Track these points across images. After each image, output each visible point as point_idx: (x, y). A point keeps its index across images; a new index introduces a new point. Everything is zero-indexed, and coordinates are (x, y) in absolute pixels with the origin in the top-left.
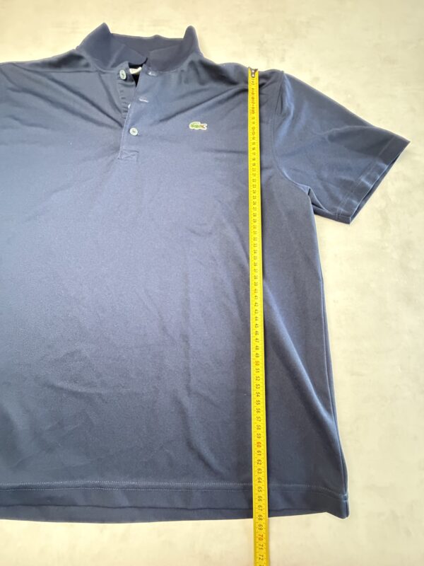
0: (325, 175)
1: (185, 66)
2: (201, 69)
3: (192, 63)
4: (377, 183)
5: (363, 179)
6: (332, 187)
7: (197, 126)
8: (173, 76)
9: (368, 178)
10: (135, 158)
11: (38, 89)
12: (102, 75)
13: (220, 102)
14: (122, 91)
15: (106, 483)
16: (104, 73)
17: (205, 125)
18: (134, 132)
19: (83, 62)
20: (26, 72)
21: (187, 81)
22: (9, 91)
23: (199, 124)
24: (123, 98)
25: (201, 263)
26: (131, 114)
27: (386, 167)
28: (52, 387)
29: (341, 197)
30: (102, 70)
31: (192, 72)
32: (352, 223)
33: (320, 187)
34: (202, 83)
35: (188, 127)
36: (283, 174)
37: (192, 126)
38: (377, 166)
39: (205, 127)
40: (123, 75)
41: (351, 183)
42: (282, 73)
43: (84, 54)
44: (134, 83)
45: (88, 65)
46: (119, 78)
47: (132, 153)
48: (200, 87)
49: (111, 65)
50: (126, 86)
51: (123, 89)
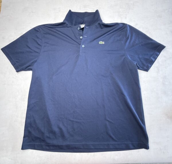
0: (141, 57)
1: (97, 24)
2: (102, 26)
3: (99, 24)
4: (156, 59)
5: (152, 58)
6: (142, 60)
7: (101, 43)
8: (93, 27)
9: (153, 57)
10: (84, 54)
11: (52, 33)
13: (108, 35)
14: (78, 33)
16: (72, 27)
17: (104, 42)
18: (83, 46)
19: (66, 24)
21: (97, 28)
22: (44, 34)
23: (102, 42)
24: (78, 35)
25: (106, 85)
26: (82, 41)
27: (159, 53)
28: (71, 120)
29: (145, 64)
31: (99, 26)
32: (149, 71)
33: (139, 61)
34: (102, 28)
36: (128, 58)
38: (156, 54)
39: (103, 43)
40: (79, 28)
41: (148, 59)
43: (66, 22)
44: (82, 30)
45: (67, 25)
46: (78, 29)
47: (83, 53)
48: (101, 29)
49: (74, 24)
50: (80, 31)
51: (79, 32)
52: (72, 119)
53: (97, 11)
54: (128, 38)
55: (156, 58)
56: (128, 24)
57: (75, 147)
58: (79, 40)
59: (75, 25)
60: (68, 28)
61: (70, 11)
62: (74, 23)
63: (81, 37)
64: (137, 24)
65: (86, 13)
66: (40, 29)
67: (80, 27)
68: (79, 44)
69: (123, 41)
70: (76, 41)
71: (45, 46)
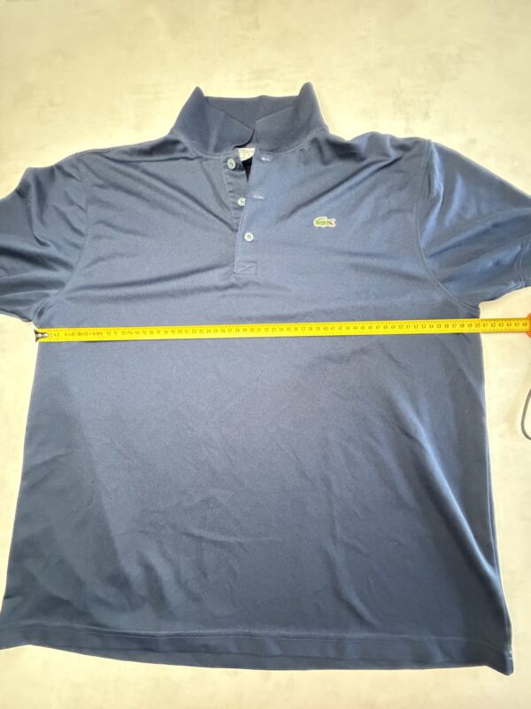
1: (305, 143)
2: (326, 150)
3: (315, 141)
7: (323, 222)
8: (291, 155)
10: (253, 270)
11: (128, 183)
12: (204, 163)
13: (350, 188)
14: (230, 183)
15: (256, 632)
16: (206, 160)
17: (333, 221)
18: (249, 237)
19: (180, 147)
20: (112, 164)
21: (307, 163)
22: (96, 188)
23: (325, 219)
24: (231, 192)
25: (339, 396)
26: (245, 215)
30: (203, 155)
31: (314, 151)
34: (325, 163)
35: (312, 224)
37: (318, 223)
39: (333, 223)
40: (232, 164)
42: (429, 141)
43: (181, 137)
44: (244, 172)
45: (185, 150)
46: (226, 167)
47: (251, 264)
48: (322, 168)
49: (212, 147)
50: (236, 176)
51: (232, 180)
52: (197, 532)
54: (434, 202)
56: (434, 140)
57: (206, 646)
58: (233, 212)
59: (217, 150)
60: (191, 162)
61: (198, 93)
62: (213, 140)
63: (241, 202)
64: (473, 141)
65: (262, 100)
66: (81, 166)
67: (237, 158)
68: (233, 230)
69: (412, 213)
70: (222, 216)
71: (98, 237)
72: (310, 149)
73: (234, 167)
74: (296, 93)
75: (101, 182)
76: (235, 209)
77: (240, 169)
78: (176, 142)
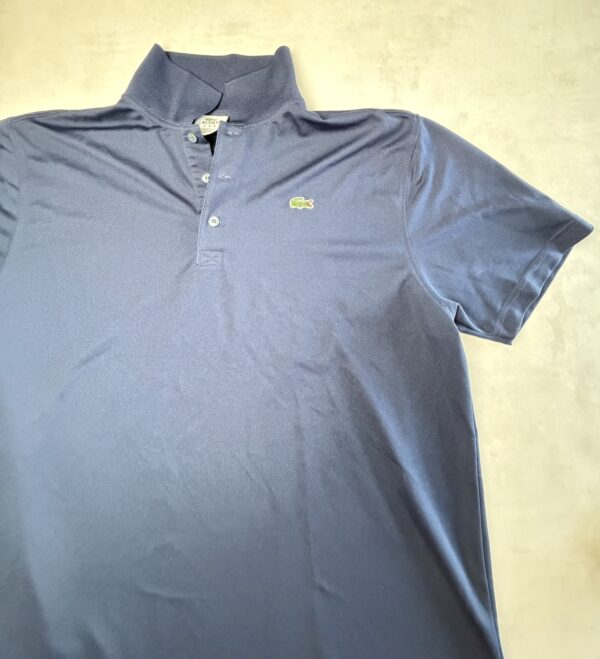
0: (479, 271)
1: (277, 115)
3: (288, 115)
4: (546, 282)
5: (528, 278)
6: (485, 288)
8: (264, 126)
9: (536, 275)
10: (219, 259)
12: (162, 133)
14: (193, 158)
16: (166, 129)
17: (311, 201)
18: (214, 221)
19: (134, 115)
21: (282, 133)
22: (32, 161)
23: (302, 200)
24: (194, 166)
25: (317, 411)
26: (209, 194)
27: (559, 256)
29: (499, 307)
30: (161, 124)
31: (288, 124)
32: (513, 342)
34: (303, 135)
35: (288, 205)
36: (422, 279)
37: (294, 204)
38: (548, 257)
39: (311, 204)
40: (193, 138)
41: (513, 285)
43: (138, 108)
44: (208, 146)
45: (139, 118)
46: (187, 139)
47: (214, 253)
48: (301, 140)
49: (172, 114)
50: (199, 150)
51: (194, 154)
53: (283, 53)
54: (422, 183)
55: (549, 281)
56: (423, 114)
58: (196, 189)
59: (177, 119)
60: (145, 133)
61: (157, 49)
62: (174, 106)
63: (205, 178)
64: (464, 116)
65: (234, 59)
66: (13, 135)
67: (198, 132)
68: (195, 211)
69: (398, 194)
70: (184, 195)
71: (33, 221)
72: (283, 123)
73: (195, 140)
74: (272, 52)
75: (38, 154)
76: (200, 186)
77: (204, 143)
78: (128, 111)
